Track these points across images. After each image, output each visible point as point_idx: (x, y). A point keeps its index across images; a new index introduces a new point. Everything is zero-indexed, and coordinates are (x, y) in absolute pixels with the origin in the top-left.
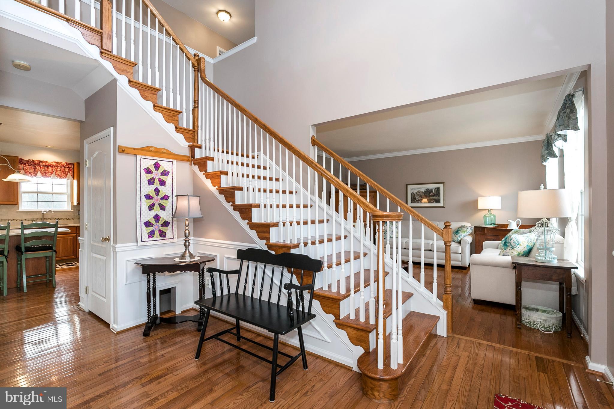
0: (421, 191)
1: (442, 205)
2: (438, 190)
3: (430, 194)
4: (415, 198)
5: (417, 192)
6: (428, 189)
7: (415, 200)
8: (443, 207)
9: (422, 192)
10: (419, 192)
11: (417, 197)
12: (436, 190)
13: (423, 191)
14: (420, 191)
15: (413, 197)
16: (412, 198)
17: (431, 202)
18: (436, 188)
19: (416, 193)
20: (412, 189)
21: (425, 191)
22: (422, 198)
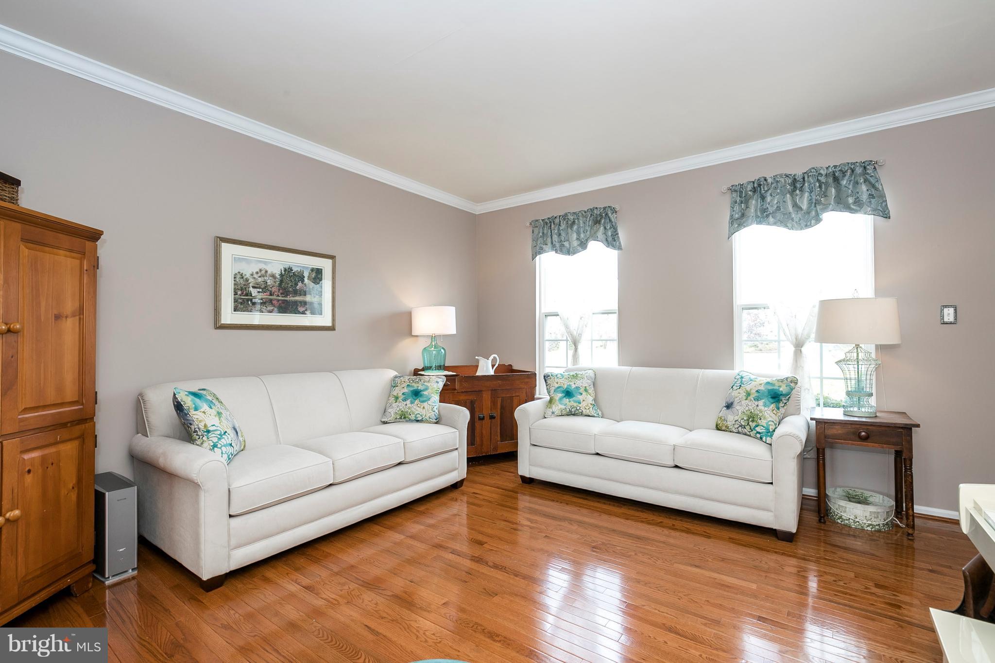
0: (269, 272)
1: (329, 323)
2: (319, 276)
3: (298, 287)
4: (247, 295)
5: (257, 273)
6: (291, 269)
7: (248, 300)
8: (332, 328)
9: (273, 276)
10: (263, 273)
11: (254, 292)
12: (313, 276)
13: (277, 273)
14: (266, 272)
15: (242, 289)
16: (236, 294)
17: (299, 313)
18: (312, 270)
19: (252, 275)
20: (237, 260)
21: (281, 275)
22: (271, 295)
